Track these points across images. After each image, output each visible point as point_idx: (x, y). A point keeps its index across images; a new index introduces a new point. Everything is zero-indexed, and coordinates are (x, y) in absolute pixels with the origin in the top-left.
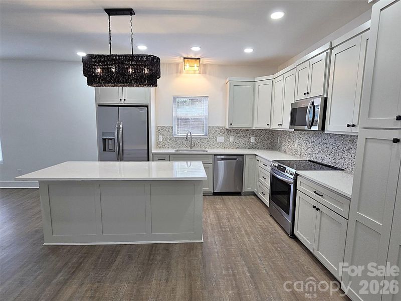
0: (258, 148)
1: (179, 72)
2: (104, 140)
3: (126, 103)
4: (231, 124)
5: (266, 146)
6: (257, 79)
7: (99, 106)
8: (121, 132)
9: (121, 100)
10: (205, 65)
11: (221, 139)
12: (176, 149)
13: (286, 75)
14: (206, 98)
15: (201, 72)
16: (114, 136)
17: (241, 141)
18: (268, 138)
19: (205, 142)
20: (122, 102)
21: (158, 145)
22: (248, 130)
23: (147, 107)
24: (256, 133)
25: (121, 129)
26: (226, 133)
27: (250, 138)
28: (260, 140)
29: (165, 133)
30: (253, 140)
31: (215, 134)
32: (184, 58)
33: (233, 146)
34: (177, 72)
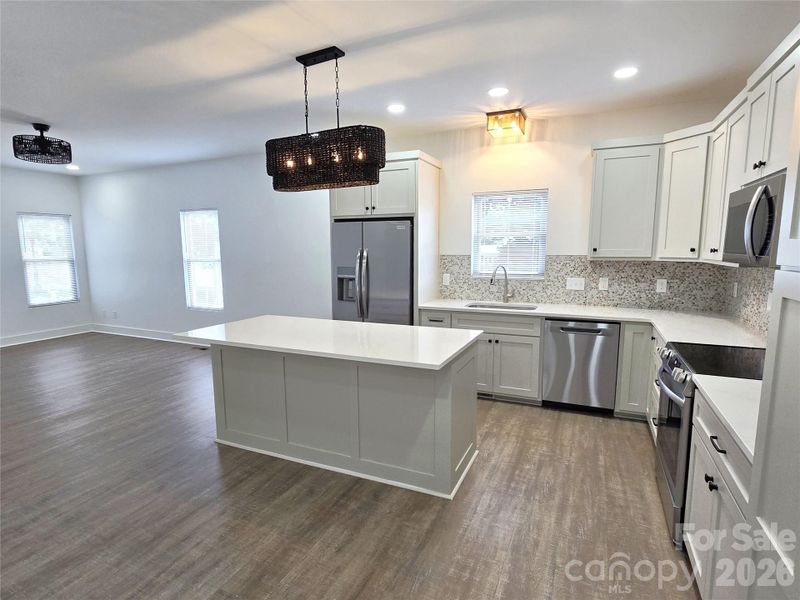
0: (677, 309)
1: (485, 143)
2: (341, 281)
3: (377, 213)
4: (595, 250)
5: (701, 304)
6: (667, 137)
7: (336, 221)
8: (364, 265)
9: (367, 208)
10: (542, 122)
11: (576, 283)
12: (472, 302)
13: (732, 120)
14: (544, 192)
15: (533, 139)
16: (354, 274)
17: (629, 290)
18: (708, 284)
19: (538, 289)
20: (369, 212)
21: (441, 292)
22: (649, 263)
23: (411, 219)
24: (672, 269)
25: (364, 261)
26: (589, 270)
27: (653, 282)
28: (682, 289)
29: (455, 269)
30: (661, 286)
31: (563, 273)
32: (488, 114)
33: (603, 300)
34: (482, 145)
